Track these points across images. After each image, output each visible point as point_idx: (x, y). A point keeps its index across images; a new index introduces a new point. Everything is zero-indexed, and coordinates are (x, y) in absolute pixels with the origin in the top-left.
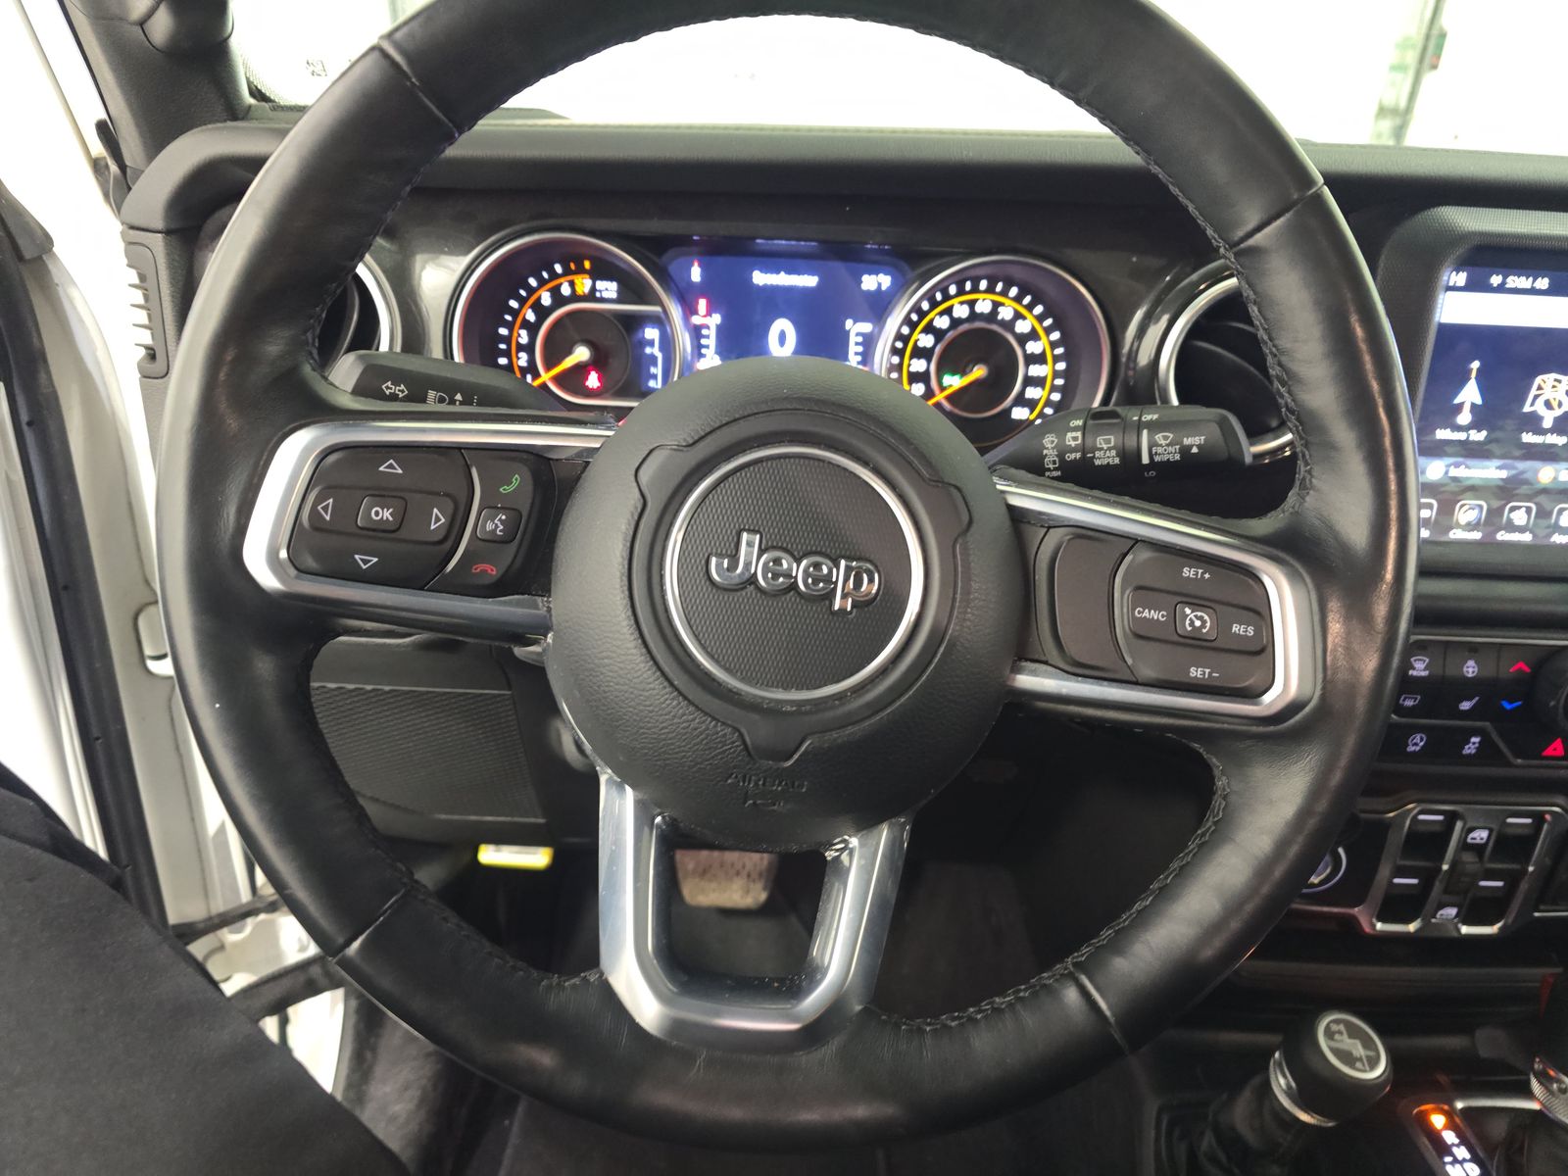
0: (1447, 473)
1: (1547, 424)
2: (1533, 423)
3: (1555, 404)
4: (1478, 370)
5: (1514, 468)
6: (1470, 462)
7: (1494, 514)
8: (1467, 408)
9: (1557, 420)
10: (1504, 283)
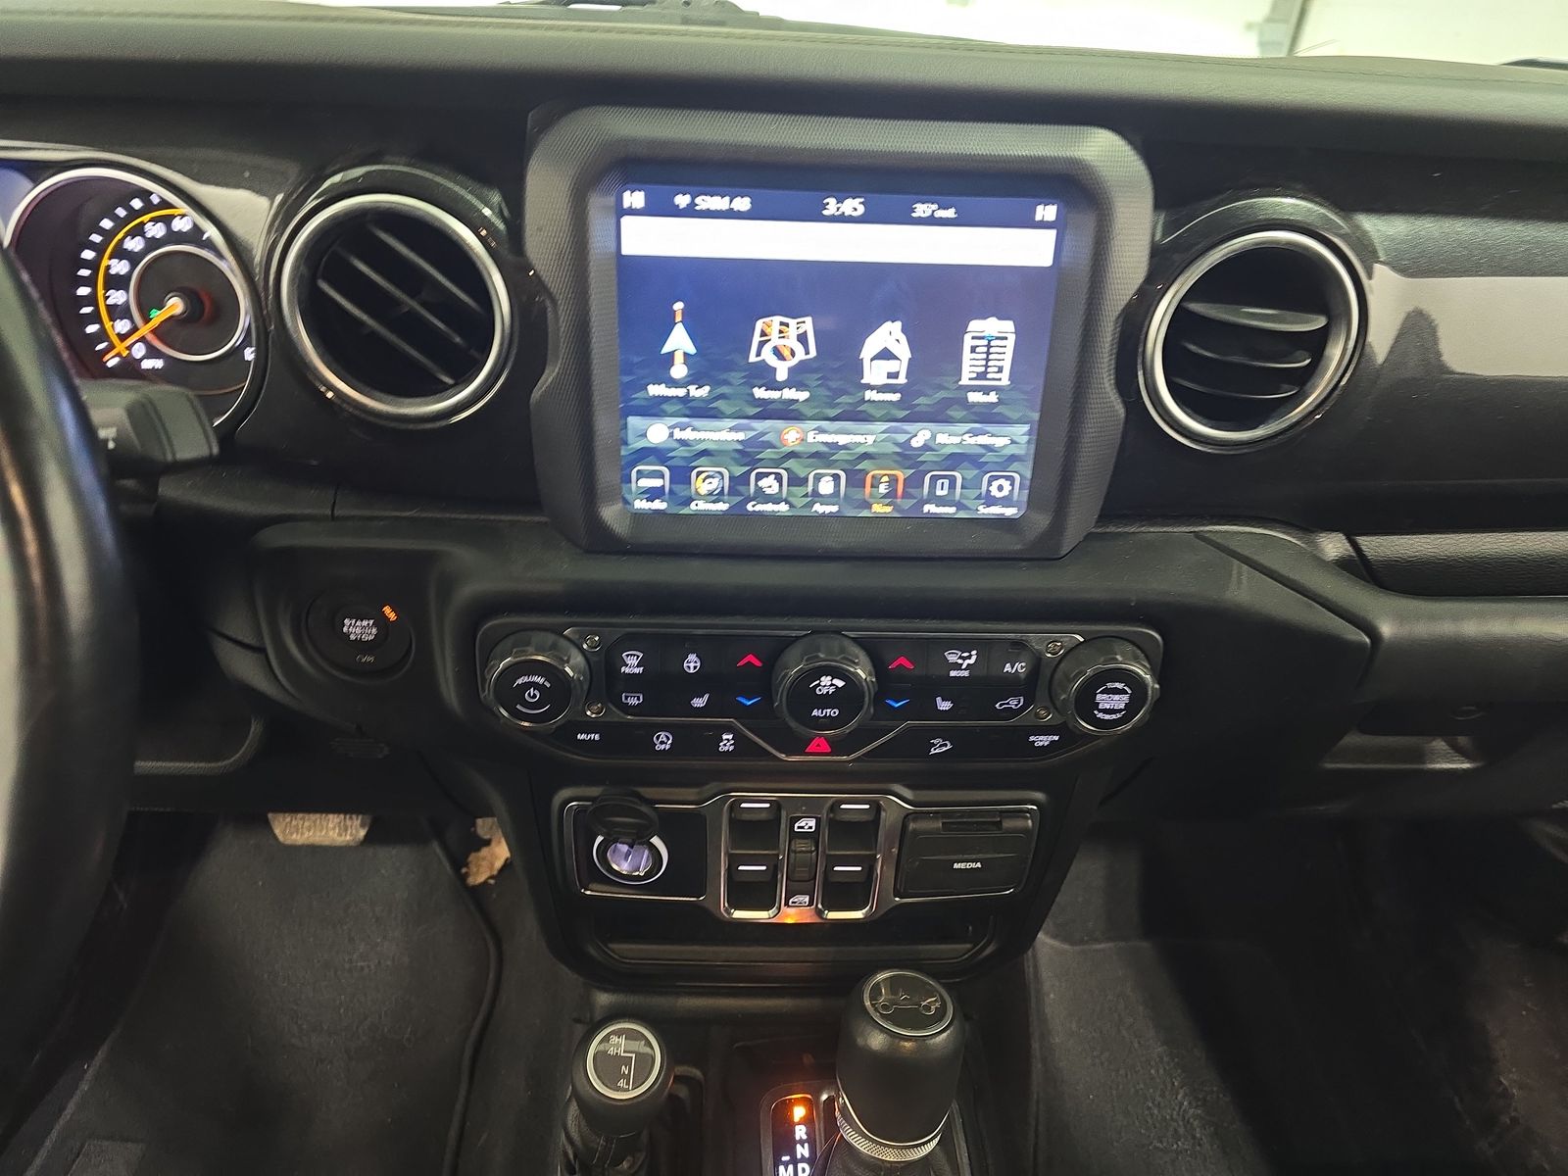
0: (671, 435)
1: (782, 375)
2: (763, 375)
3: (786, 353)
4: (684, 311)
5: (753, 429)
6: (697, 422)
7: (738, 482)
8: (679, 358)
9: (791, 370)
10: (693, 204)
